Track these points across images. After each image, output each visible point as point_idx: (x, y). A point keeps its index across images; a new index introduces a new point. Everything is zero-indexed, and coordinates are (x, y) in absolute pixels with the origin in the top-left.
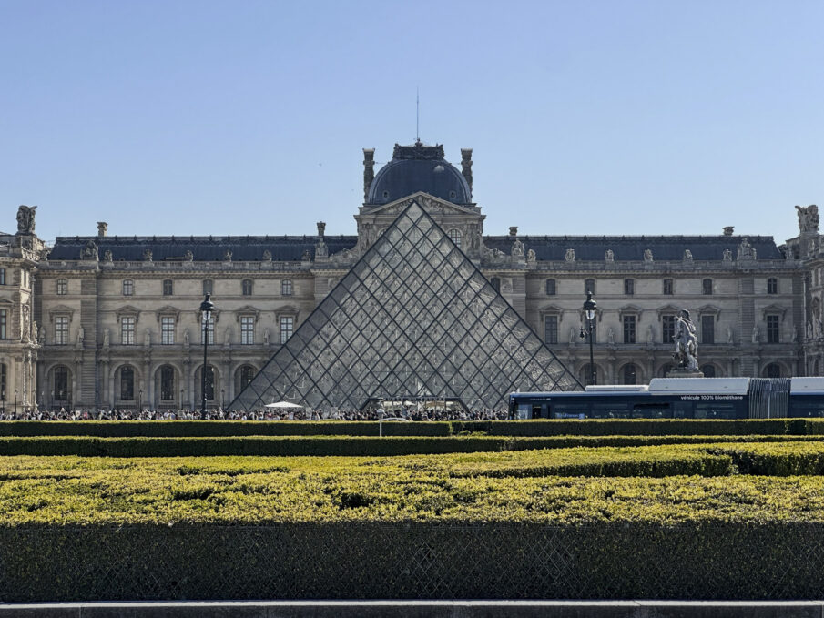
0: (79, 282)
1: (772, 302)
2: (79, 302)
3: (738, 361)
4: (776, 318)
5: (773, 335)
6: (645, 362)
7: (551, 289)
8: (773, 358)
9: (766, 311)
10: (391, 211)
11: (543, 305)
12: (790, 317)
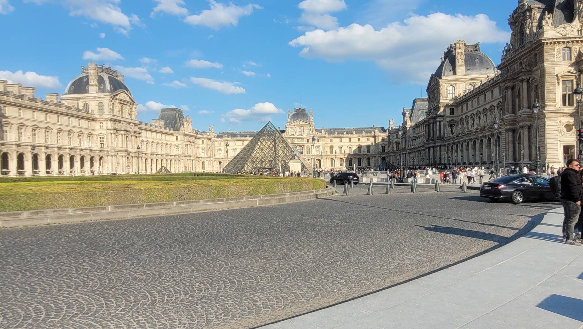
0: (223, 142)
1: (383, 143)
2: (223, 147)
3: (376, 157)
4: (384, 146)
5: (384, 151)
6: (354, 158)
7: (331, 141)
8: (383, 156)
9: (382, 145)
10: (294, 124)
11: (329, 145)
12: (387, 146)
